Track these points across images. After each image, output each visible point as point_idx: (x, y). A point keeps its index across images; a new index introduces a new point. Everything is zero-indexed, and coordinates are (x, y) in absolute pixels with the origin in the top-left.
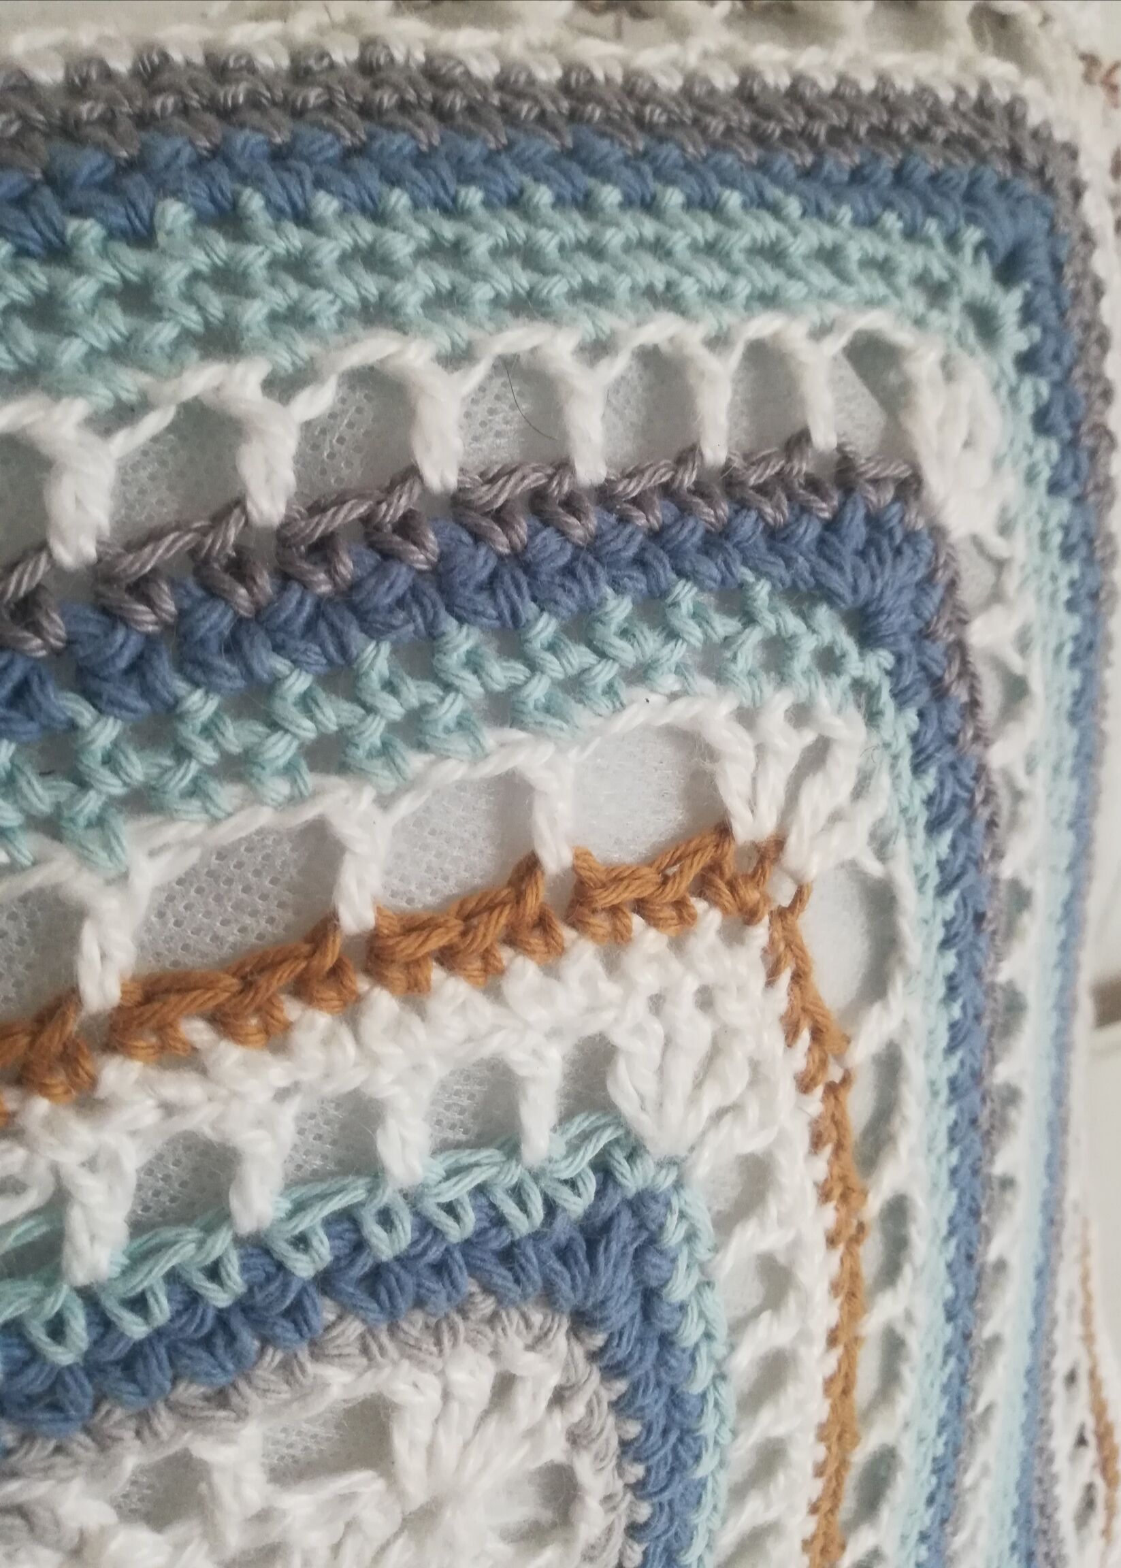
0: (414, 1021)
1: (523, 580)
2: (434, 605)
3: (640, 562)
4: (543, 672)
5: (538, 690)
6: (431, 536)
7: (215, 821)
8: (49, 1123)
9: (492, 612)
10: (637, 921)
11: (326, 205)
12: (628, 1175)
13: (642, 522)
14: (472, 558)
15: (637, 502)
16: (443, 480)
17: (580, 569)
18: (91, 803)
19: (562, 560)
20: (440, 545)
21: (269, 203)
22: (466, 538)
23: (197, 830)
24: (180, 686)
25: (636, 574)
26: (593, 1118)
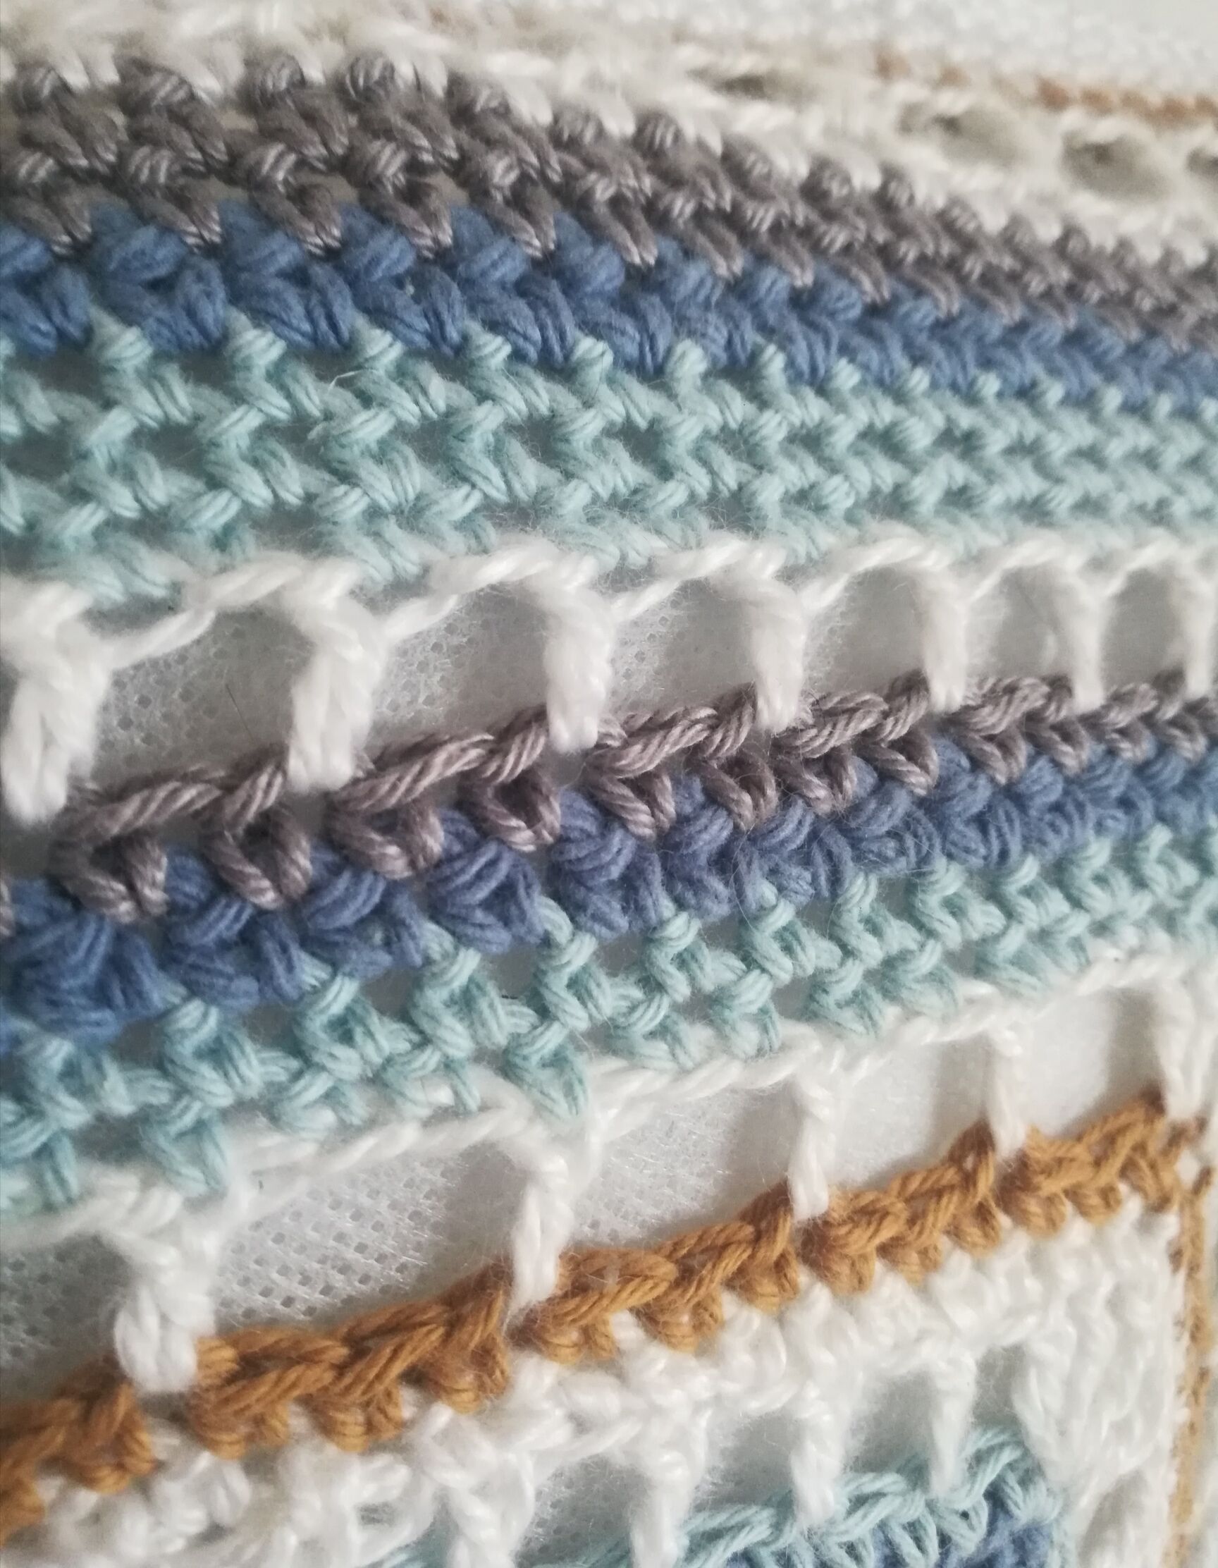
0: (848, 1321)
1: (1015, 814)
2: (929, 839)
3: (1126, 803)
4: (1021, 922)
5: (1015, 940)
6: (935, 756)
7: (684, 1072)
8: (446, 1435)
9: (983, 851)
10: (1068, 1208)
11: (846, 375)
12: (1021, 1504)
13: (1127, 755)
14: (972, 787)
15: (1124, 732)
16: (949, 696)
17: (1070, 808)
18: (552, 1038)
19: (1054, 795)
20: (941, 767)
21: (791, 363)
22: (965, 763)
23: (660, 1083)
24: (666, 906)
25: (1120, 814)
26: (989, 1435)
